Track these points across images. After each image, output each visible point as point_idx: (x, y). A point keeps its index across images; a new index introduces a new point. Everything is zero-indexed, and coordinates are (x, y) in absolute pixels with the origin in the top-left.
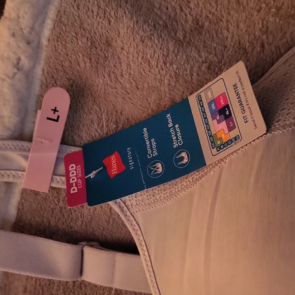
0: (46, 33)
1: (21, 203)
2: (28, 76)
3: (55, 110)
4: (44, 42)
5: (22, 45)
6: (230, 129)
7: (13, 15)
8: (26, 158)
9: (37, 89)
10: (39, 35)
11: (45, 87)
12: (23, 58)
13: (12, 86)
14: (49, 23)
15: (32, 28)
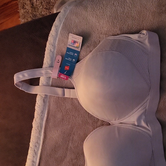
0: (56, 43)
1: (52, 81)
2: (53, 53)
3: (58, 60)
4: (56, 45)
5: (51, 46)
6: (78, 43)
7: (50, 40)
8: (52, 71)
9: (55, 56)
10: (55, 44)
11: (57, 55)
12: (52, 49)
13: (49, 55)
14: (57, 41)
15: (53, 42)
